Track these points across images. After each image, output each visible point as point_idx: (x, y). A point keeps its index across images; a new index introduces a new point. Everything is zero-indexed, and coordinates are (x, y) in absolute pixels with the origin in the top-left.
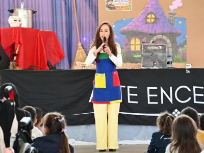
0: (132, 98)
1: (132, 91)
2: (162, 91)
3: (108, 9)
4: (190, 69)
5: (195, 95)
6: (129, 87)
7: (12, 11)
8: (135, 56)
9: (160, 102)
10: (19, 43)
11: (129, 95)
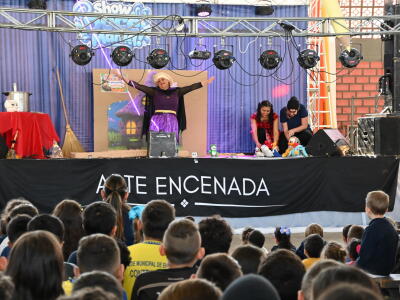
0: (141, 189)
1: (141, 181)
2: (171, 181)
3: (103, 91)
4: (197, 159)
5: (203, 185)
6: (137, 177)
7: (7, 94)
8: (132, 140)
9: (169, 192)
10: (18, 129)
11: (138, 185)
